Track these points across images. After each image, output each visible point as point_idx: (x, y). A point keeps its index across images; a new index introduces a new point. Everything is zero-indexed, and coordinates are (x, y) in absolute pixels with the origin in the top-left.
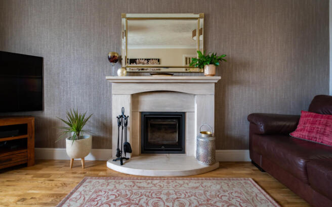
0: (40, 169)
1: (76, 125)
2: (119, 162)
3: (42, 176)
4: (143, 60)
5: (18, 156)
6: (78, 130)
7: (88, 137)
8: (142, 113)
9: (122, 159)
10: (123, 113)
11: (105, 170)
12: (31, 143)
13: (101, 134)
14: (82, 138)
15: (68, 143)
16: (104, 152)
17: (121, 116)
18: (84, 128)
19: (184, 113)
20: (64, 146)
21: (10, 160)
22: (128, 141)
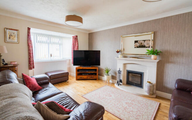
0: (99, 81)
1: (107, 71)
2: (118, 85)
3: (99, 83)
4: (142, 41)
5: (95, 77)
6: (107, 73)
7: (110, 75)
8: (127, 70)
9: (119, 84)
10: (120, 69)
11: (114, 86)
12: (97, 74)
13: (114, 75)
14: (109, 75)
15: (105, 76)
16: (114, 80)
17: (119, 71)
18: (109, 72)
19: (144, 73)
20: (104, 76)
21: (93, 77)
22: (121, 79)
